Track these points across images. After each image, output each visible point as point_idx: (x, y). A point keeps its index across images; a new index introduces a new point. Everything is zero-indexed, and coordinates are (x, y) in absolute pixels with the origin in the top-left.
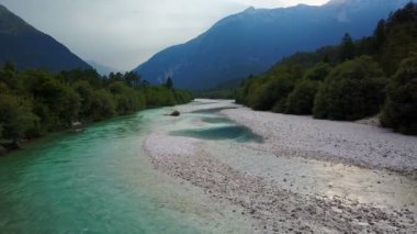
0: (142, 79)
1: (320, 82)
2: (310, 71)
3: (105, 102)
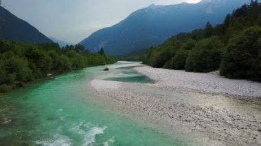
0: (86, 49)
2: (185, 45)
3: (65, 62)
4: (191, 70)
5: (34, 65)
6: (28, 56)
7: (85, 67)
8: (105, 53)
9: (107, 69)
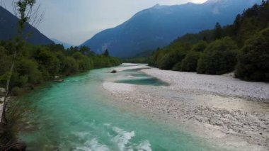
0: (91, 51)
1: (201, 53)
4: (203, 73)
5: (43, 67)
6: (36, 58)
7: (91, 69)
8: (110, 55)
9: (114, 72)
